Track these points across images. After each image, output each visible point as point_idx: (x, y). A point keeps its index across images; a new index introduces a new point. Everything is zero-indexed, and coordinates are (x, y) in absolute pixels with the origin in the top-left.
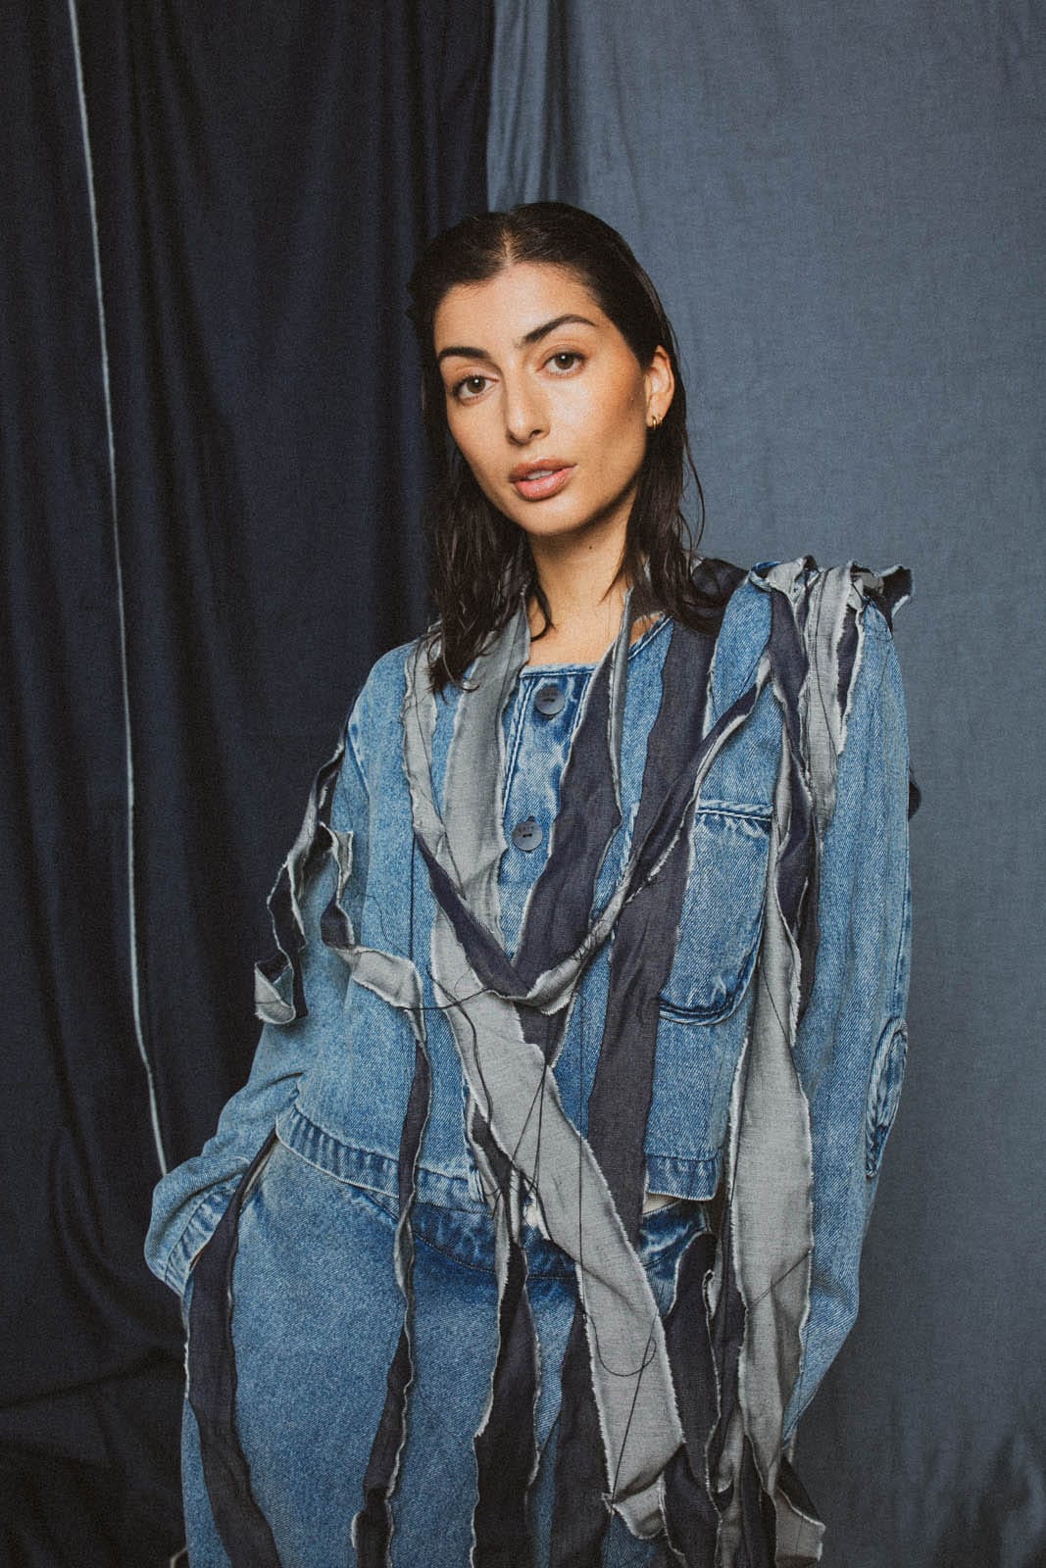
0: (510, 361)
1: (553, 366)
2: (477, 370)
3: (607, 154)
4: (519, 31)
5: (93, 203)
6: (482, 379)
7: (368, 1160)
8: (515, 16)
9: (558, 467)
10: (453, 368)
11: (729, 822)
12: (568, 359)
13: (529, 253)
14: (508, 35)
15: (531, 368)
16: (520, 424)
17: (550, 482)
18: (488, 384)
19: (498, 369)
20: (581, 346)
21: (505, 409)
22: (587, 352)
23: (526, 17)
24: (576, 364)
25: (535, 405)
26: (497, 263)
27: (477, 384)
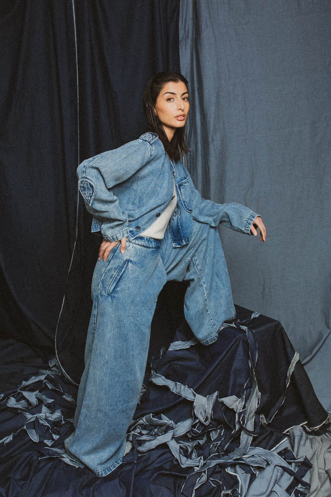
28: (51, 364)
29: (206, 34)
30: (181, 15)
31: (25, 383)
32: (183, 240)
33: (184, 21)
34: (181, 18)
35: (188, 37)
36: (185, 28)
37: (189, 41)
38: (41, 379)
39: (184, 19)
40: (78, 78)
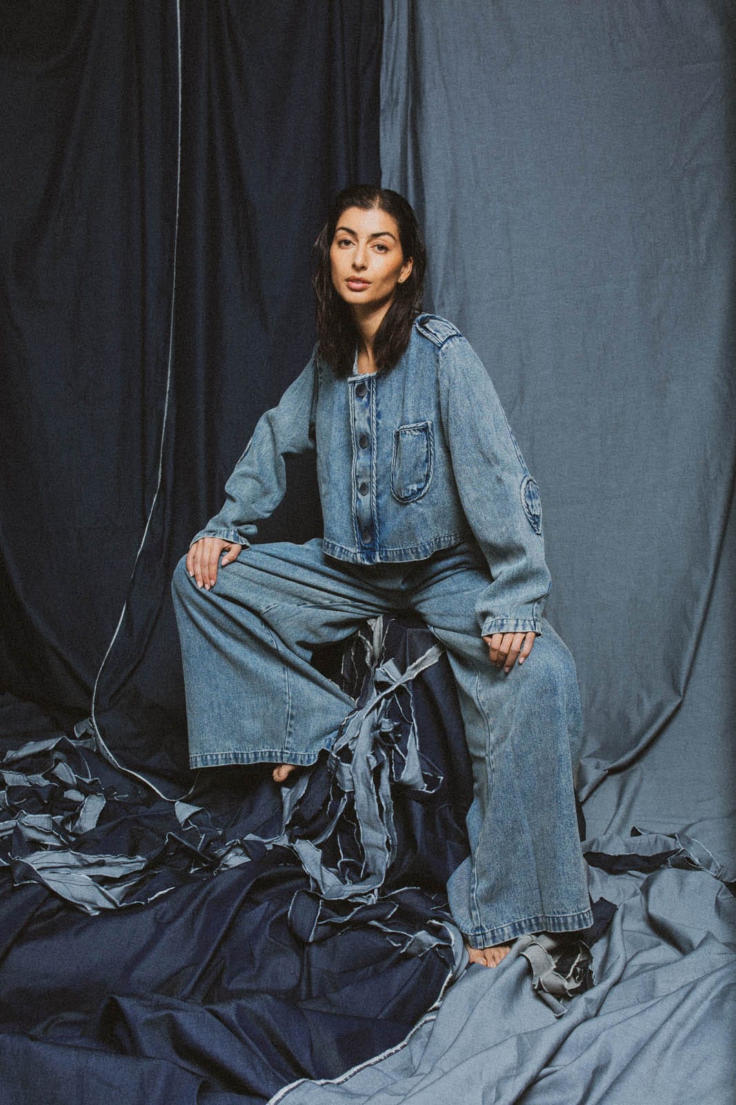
0: (363, 241)
1: (376, 248)
2: (349, 238)
5: (180, 98)
7: (330, 545)
9: (364, 282)
10: (341, 234)
11: (407, 432)
12: (383, 248)
13: (383, 207)
15: (369, 246)
16: (359, 262)
17: (360, 285)
18: (351, 244)
19: (357, 241)
20: (388, 246)
21: (355, 256)
22: (390, 248)
24: (383, 251)
25: (366, 258)
26: (372, 206)
28: (78, 732)
29: (433, 100)
30: (384, 60)
31: (11, 754)
32: (377, 553)
33: (390, 74)
34: (384, 66)
35: (397, 103)
36: (391, 88)
37: (400, 109)
38: (47, 748)
39: (390, 69)
40: (179, 172)
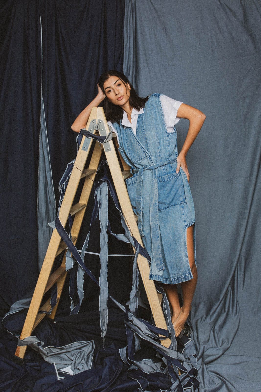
3: (144, 66)
4: (128, 43)
6: (110, 90)
8: (128, 41)
10: (107, 90)
14: (126, 45)
15: (116, 87)
23: (129, 42)
27: (110, 91)
